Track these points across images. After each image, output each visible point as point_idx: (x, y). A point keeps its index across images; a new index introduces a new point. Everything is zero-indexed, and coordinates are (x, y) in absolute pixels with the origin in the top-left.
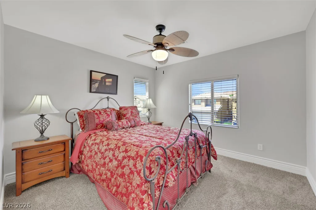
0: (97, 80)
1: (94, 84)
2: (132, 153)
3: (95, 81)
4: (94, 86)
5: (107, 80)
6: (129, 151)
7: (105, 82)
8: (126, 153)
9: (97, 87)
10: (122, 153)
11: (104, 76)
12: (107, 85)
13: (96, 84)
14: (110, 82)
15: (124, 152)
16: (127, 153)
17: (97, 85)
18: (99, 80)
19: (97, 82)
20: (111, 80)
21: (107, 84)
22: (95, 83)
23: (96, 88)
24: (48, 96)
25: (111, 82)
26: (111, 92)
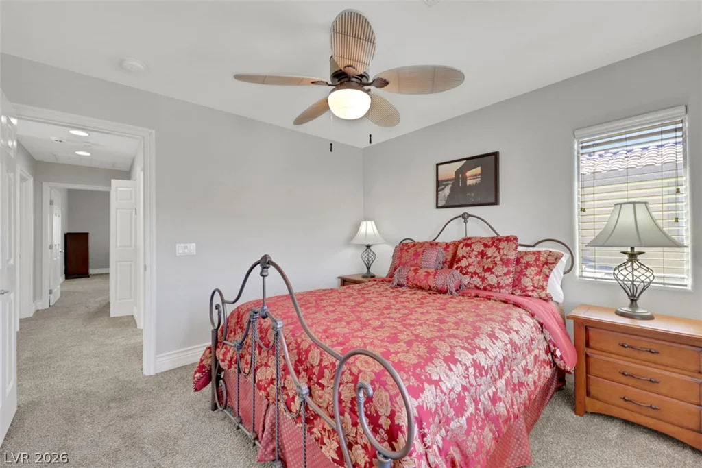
0: (448, 180)
1: (441, 190)
3: (444, 183)
4: (443, 194)
5: (469, 174)
7: (465, 179)
9: (448, 194)
11: (462, 167)
12: (470, 185)
13: (446, 188)
14: (476, 175)
17: (447, 191)
18: (451, 180)
19: (448, 184)
20: (478, 170)
21: (469, 182)
22: (443, 189)
23: (446, 196)
24: (373, 222)
25: (479, 175)
26: (479, 200)
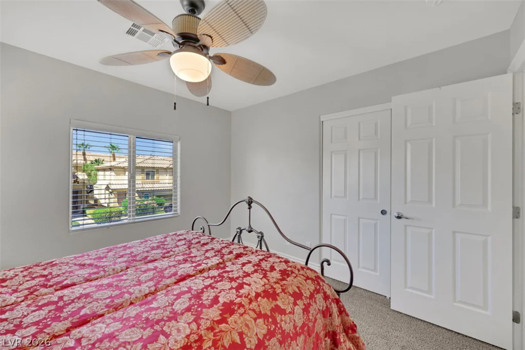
2: (308, 286)
6: (300, 291)
8: (302, 299)
10: (297, 307)
15: (297, 302)
16: (303, 295)
